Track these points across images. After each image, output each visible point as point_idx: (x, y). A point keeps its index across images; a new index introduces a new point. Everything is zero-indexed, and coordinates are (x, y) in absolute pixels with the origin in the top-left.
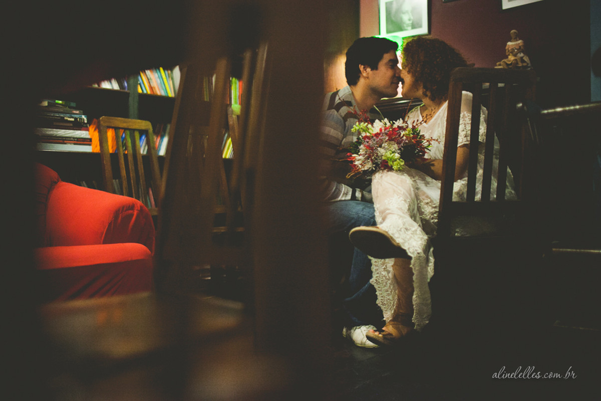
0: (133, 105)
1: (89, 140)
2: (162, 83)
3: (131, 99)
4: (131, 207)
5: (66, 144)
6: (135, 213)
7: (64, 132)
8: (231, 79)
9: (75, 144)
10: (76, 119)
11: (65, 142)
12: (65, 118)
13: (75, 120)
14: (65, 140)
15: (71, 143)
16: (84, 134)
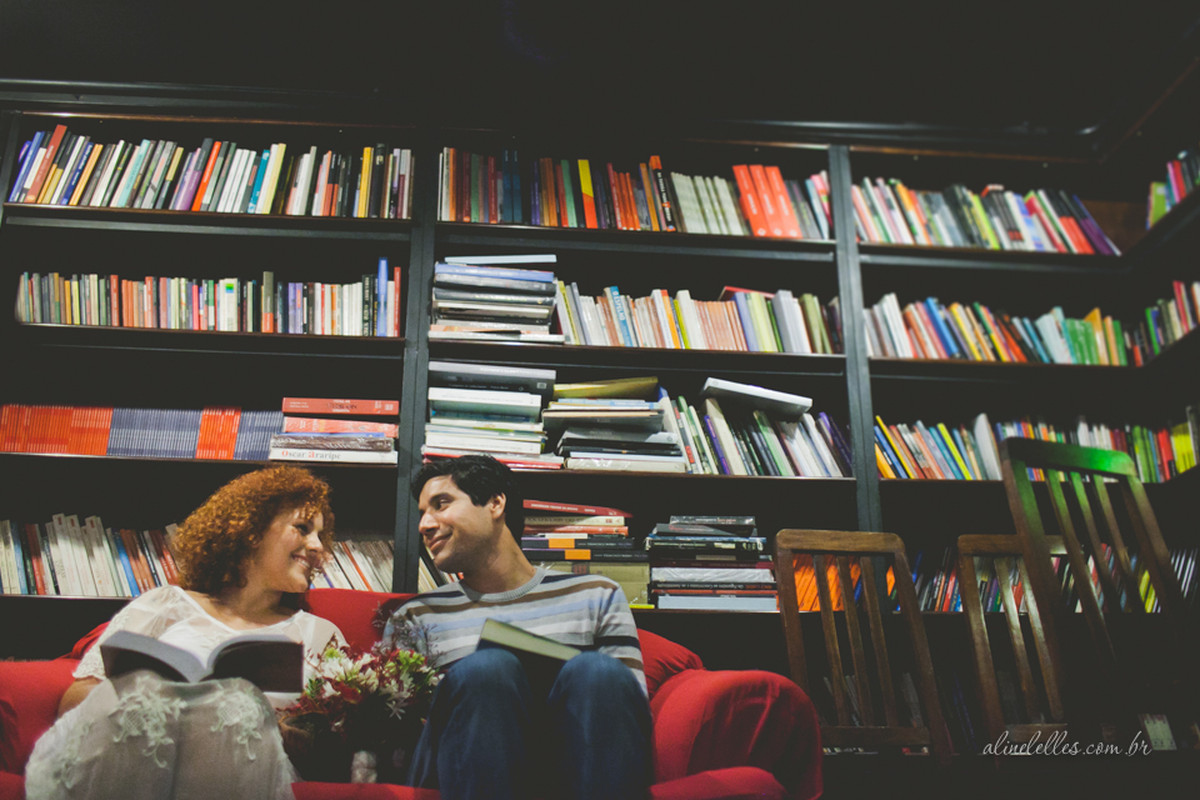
0: (868, 505)
1: (770, 587)
2: (948, 456)
3: (861, 495)
4: (761, 689)
5: (718, 596)
6: (769, 702)
7: (717, 573)
8: (1128, 429)
9: (738, 596)
10: (739, 544)
11: (718, 592)
12: (716, 544)
13: (736, 546)
14: (719, 589)
15: (730, 595)
16: (761, 575)
